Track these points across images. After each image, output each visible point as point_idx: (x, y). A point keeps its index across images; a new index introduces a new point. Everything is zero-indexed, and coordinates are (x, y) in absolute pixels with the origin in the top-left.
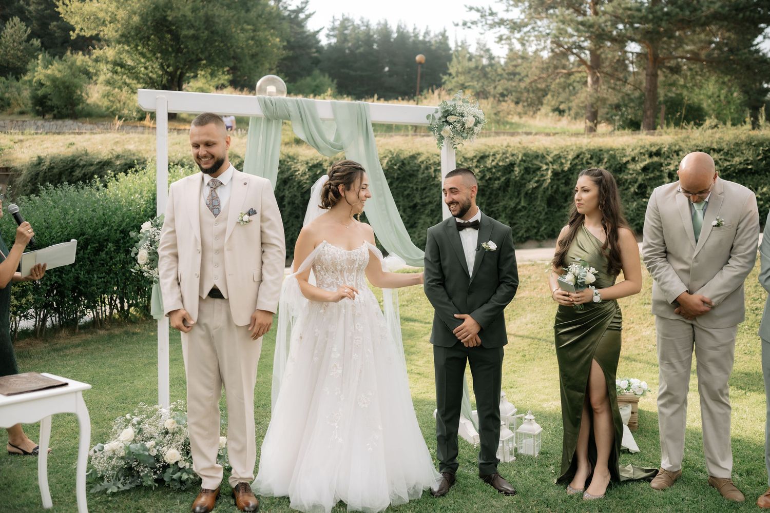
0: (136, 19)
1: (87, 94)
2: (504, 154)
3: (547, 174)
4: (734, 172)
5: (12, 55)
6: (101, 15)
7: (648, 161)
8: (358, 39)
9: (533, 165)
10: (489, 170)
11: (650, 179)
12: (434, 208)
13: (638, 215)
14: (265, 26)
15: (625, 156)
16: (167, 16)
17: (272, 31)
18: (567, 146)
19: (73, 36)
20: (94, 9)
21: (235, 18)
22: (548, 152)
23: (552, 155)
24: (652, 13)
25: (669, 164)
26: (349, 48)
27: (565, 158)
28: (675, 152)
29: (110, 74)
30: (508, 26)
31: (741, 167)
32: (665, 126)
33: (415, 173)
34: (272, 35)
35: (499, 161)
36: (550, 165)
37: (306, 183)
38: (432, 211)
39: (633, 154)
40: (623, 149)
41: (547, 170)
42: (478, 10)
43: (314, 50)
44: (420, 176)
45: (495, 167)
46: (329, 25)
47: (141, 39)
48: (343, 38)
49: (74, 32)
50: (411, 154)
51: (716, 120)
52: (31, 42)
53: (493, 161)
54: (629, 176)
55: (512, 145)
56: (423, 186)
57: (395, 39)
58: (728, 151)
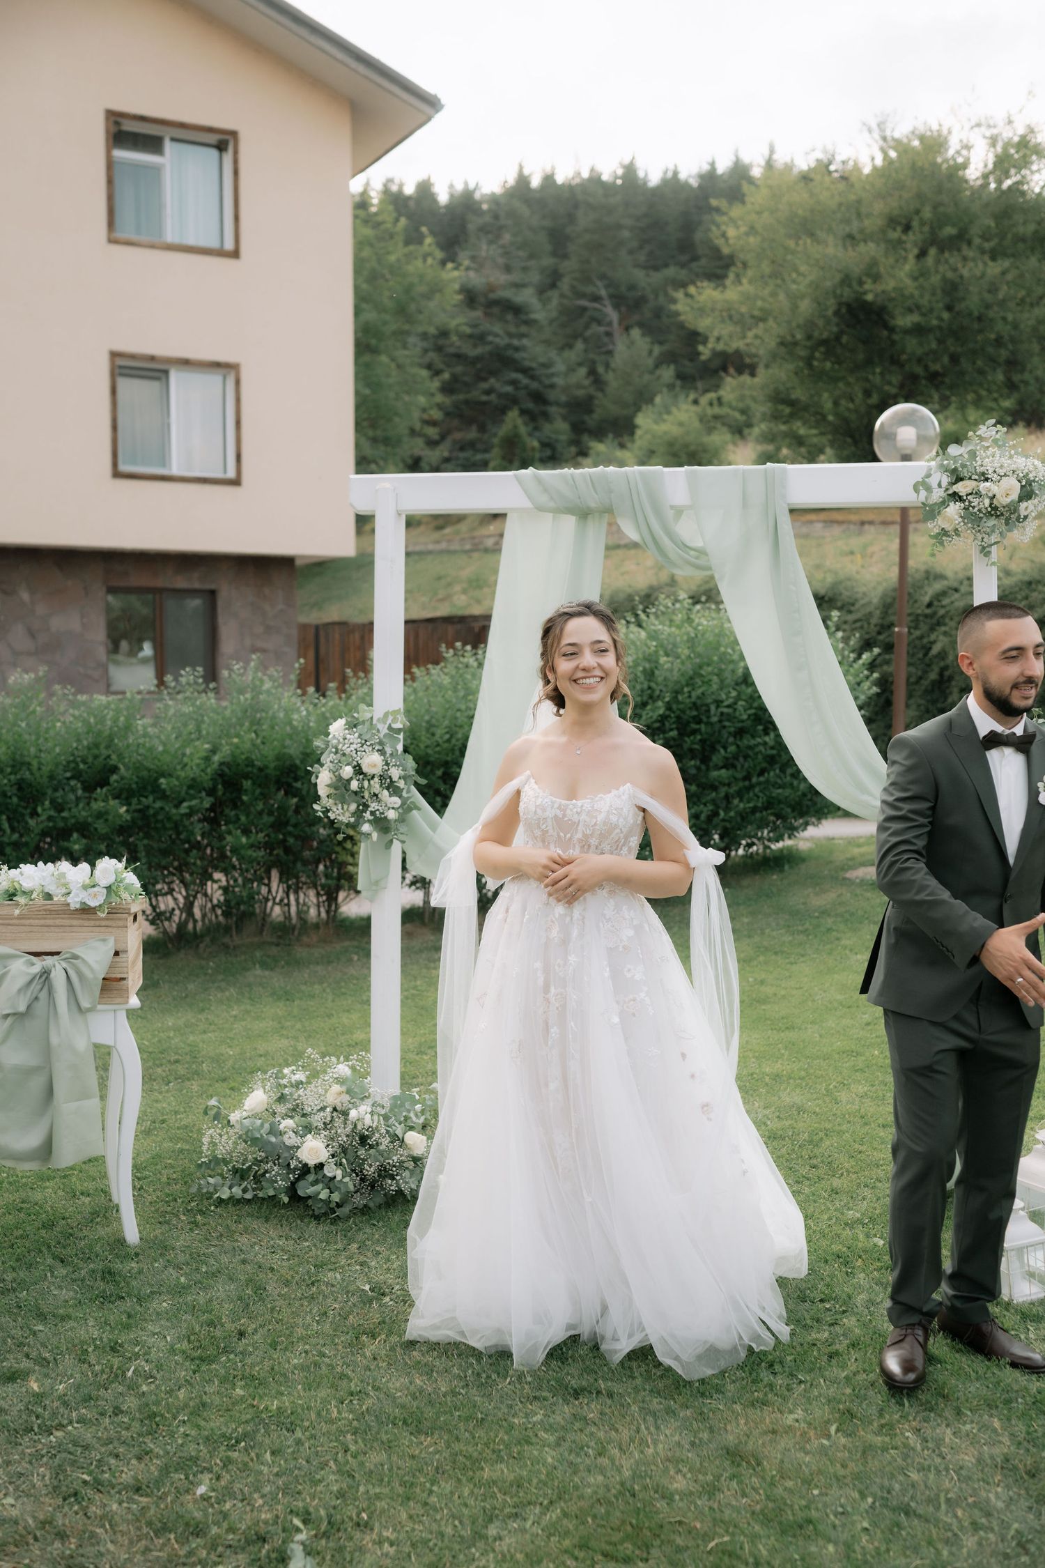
5: (625, 403)
6: (744, 308)
20: (735, 298)
29: (771, 422)
49: (706, 345)
52: (658, 372)
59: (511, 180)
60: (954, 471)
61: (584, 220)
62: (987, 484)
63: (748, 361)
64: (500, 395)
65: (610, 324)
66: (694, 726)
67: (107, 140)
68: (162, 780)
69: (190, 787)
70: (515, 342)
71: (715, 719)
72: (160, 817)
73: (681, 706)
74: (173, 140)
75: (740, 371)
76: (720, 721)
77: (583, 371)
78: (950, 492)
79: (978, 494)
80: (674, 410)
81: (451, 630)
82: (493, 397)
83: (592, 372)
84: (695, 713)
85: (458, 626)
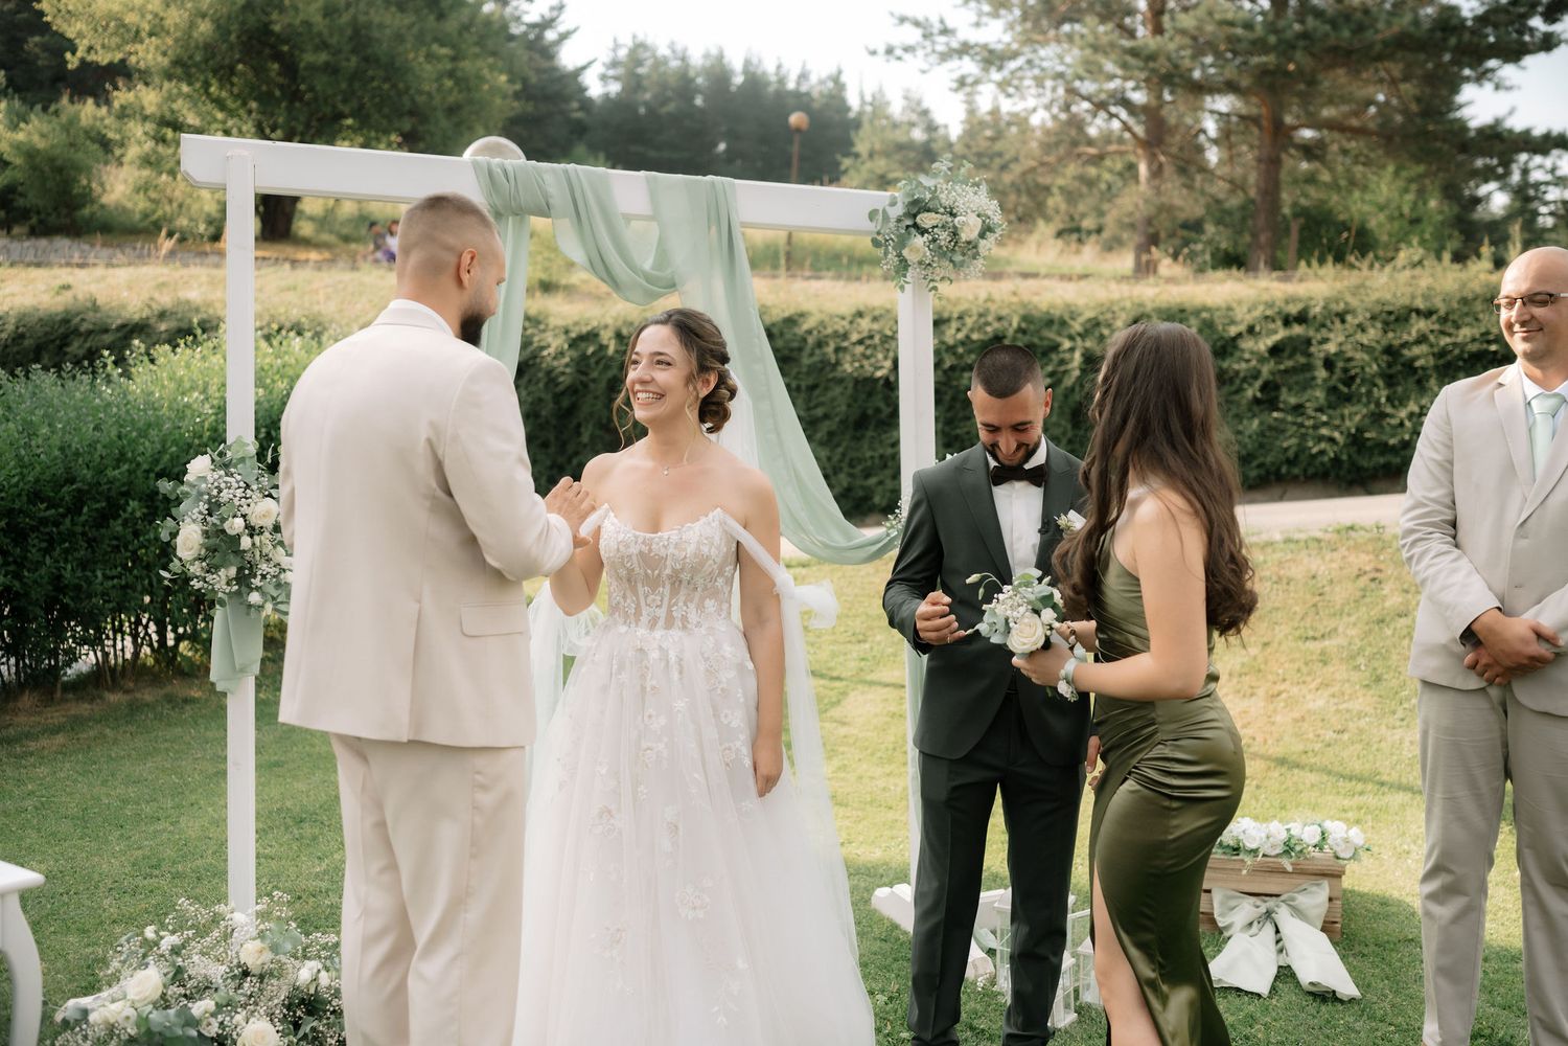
0: (205, 28)
1: (102, 185)
2: (981, 315)
3: (1072, 359)
4: (1460, 357)
7: (1281, 334)
8: (664, 86)
9: (1041, 339)
10: (951, 349)
11: (1286, 371)
12: (834, 427)
13: (1261, 446)
14: (477, 50)
15: (1233, 322)
16: (271, 22)
17: (491, 60)
18: (1112, 303)
19: (72, 62)
21: (415, 30)
22: (1072, 312)
23: (1081, 320)
24: (1276, 32)
25: (1325, 341)
26: (646, 104)
27: (1109, 326)
28: (1338, 315)
29: (149, 145)
30: (978, 58)
31: (1474, 347)
32: (1315, 263)
33: (795, 354)
34: (492, 68)
35: (972, 330)
36: (1078, 339)
37: (563, 373)
38: (831, 434)
39: (1249, 319)
40: (1229, 309)
41: (1072, 350)
42: (917, 24)
43: (575, 105)
44: (806, 361)
45: (963, 343)
46: (605, 57)
47: (215, 72)
48: (634, 83)
49: (74, 53)
50: (787, 314)
51: (1421, 251)
53: (958, 330)
54: (1244, 366)
55: (997, 296)
56: (810, 381)
57: (741, 87)
58: (1447, 314)
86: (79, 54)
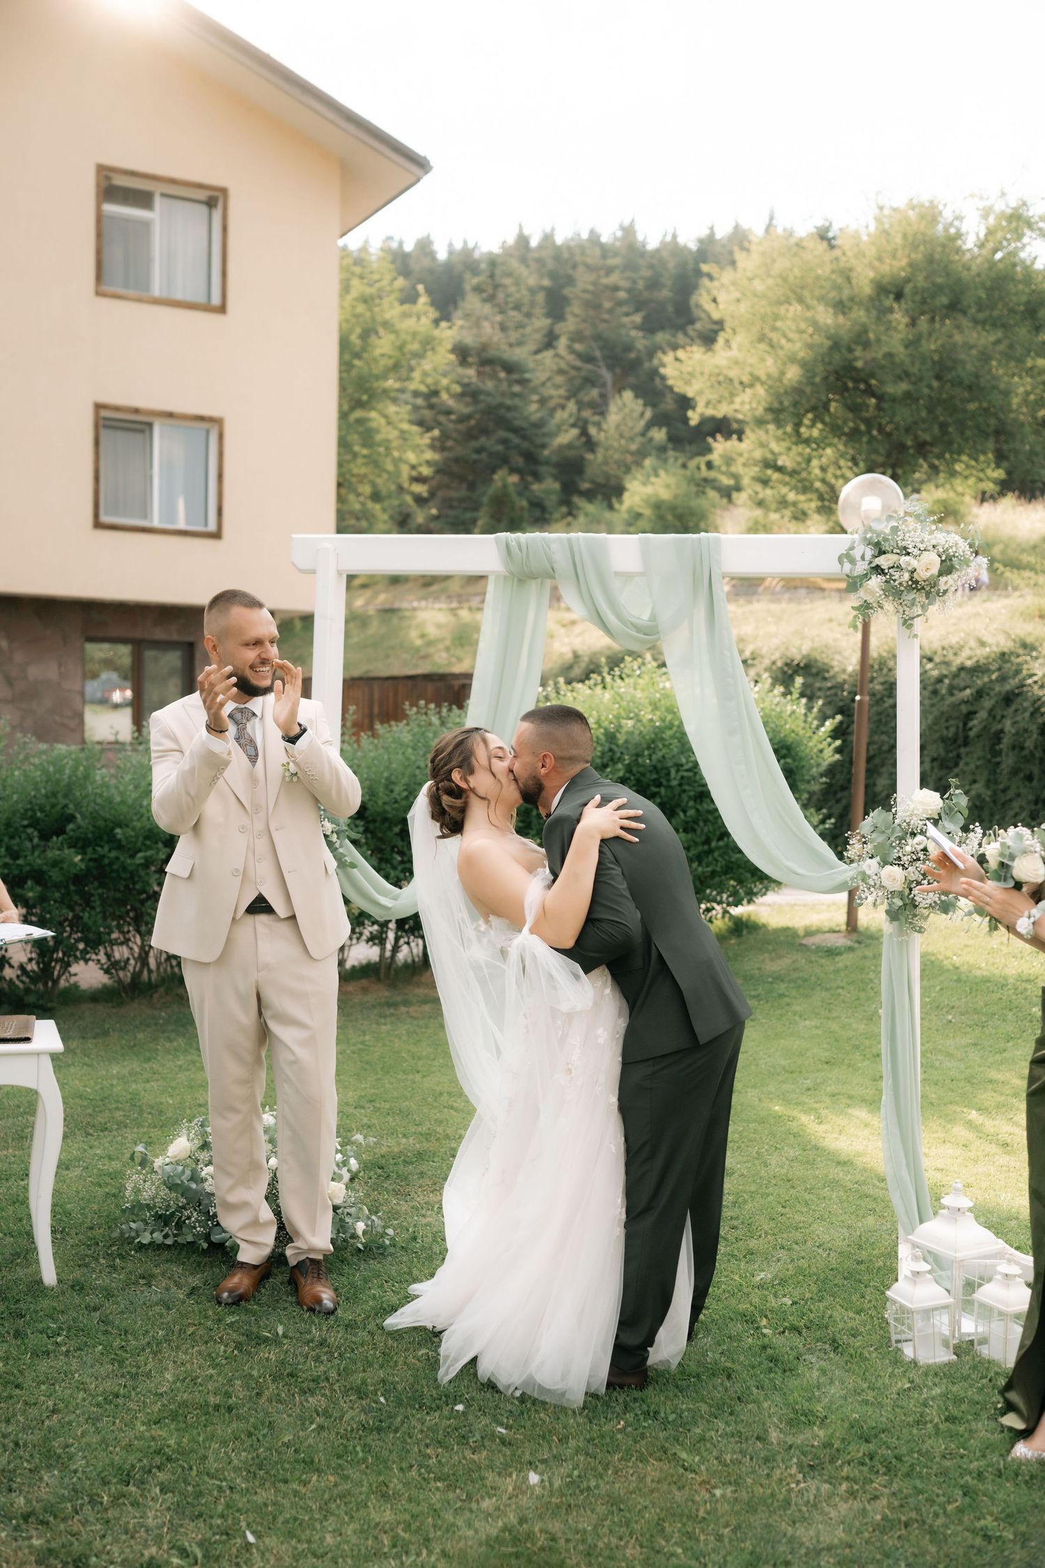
0: (793, 374)
5: (617, 462)
6: (733, 374)
16: (856, 359)
19: (694, 417)
20: (724, 363)
47: (805, 413)
49: (695, 410)
52: (650, 434)
59: (511, 240)
60: (877, 544)
61: (584, 280)
62: (907, 558)
63: (735, 426)
64: (491, 454)
65: (604, 385)
66: (654, 789)
67: (98, 196)
68: (118, 831)
69: (146, 838)
70: (509, 402)
71: (674, 783)
72: (115, 867)
73: (641, 769)
74: (163, 195)
75: (728, 436)
76: (680, 785)
77: (575, 432)
78: (873, 565)
79: (899, 568)
80: (662, 473)
81: (430, 687)
82: (484, 456)
83: (584, 433)
84: (654, 776)
85: (439, 684)
86: (700, 408)
